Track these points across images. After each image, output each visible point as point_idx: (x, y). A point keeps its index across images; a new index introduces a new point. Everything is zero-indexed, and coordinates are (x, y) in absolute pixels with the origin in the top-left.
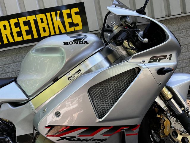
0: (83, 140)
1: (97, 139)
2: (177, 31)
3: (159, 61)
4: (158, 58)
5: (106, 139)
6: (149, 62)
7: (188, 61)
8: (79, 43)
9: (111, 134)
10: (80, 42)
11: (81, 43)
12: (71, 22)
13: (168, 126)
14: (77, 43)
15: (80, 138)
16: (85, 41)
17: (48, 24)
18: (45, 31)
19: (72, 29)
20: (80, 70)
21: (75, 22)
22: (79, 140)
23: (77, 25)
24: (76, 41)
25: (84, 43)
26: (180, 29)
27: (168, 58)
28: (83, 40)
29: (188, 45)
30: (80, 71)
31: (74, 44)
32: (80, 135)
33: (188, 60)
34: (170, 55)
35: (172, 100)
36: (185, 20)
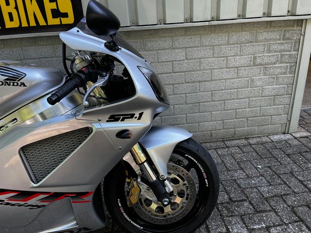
0: (13, 205)
1: (32, 205)
2: (226, 45)
3: (123, 120)
4: (122, 117)
5: (44, 206)
6: (107, 121)
7: (235, 92)
8: (12, 84)
9: (50, 200)
10: (14, 83)
11: (16, 84)
12: (55, 9)
13: (137, 193)
14: (10, 85)
15: (10, 202)
16: (21, 83)
17: (16, 8)
18: (11, 19)
19: (56, 21)
20: (16, 119)
21: (62, 10)
22: (8, 204)
23: (65, 15)
24: (8, 81)
25: (19, 85)
26: (231, 42)
27: (136, 118)
28: (19, 81)
29: (239, 68)
30: (16, 121)
31: (5, 85)
32: (10, 198)
33: (235, 90)
34: (139, 114)
35: (146, 164)
36: (242, 29)
